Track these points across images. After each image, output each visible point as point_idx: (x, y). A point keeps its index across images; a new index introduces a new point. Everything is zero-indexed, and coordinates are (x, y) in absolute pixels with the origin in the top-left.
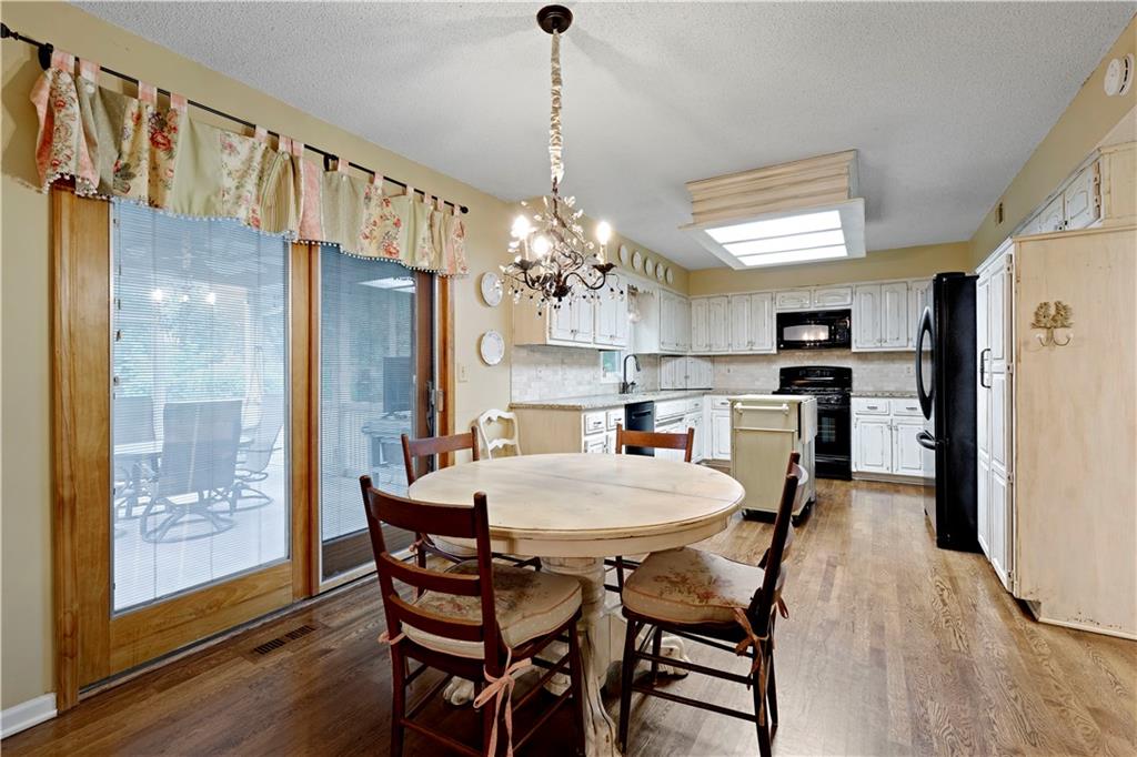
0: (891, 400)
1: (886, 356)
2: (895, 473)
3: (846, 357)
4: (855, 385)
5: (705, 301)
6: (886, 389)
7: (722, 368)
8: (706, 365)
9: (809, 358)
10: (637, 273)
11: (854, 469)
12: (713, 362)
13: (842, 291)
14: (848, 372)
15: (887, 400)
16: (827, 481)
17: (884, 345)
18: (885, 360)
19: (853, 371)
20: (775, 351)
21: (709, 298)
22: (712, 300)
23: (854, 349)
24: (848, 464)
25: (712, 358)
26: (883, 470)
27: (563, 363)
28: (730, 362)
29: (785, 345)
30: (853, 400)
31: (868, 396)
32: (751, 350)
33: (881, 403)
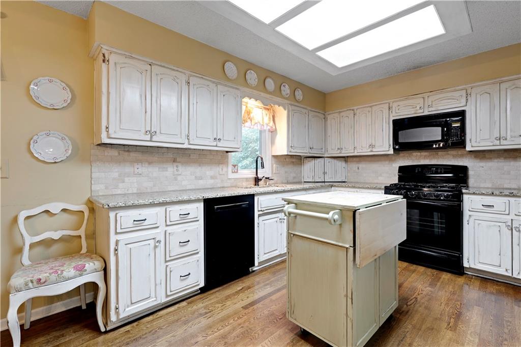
0: (512, 200)
1: (506, 154)
2: (515, 276)
3: (462, 156)
4: (471, 181)
5: (336, 115)
6: (506, 186)
7: (353, 166)
8: (340, 164)
9: (425, 157)
10: (270, 93)
11: (466, 265)
12: (346, 161)
13: (457, 94)
14: (464, 169)
15: (506, 199)
16: (435, 272)
17: (503, 142)
18: (505, 158)
19: (470, 169)
20: (391, 152)
21: (340, 112)
22: (342, 114)
23: (468, 148)
24: (460, 259)
25: (345, 159)
26: (501, 271)
27: (174, 161)
28: (359, 162)
29: (401, 147)
30: (465, 197)
31: (483, 194)
32: (372, 151)
33: (499, 202)
